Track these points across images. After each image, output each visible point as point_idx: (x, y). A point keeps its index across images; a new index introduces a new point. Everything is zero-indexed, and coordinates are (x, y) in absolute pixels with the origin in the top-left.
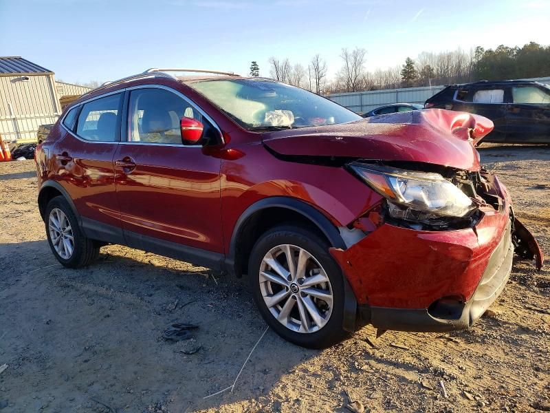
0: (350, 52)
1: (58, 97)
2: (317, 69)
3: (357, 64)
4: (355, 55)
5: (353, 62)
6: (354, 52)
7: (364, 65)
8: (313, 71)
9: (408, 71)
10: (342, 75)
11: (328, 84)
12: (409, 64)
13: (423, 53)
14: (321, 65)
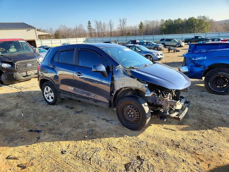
0: (122, 19)
1: (37, 35)
2: (111, 25)
3: (124, 23)
4: (123, 20)
5: (122, 23)
6: (123, 19)
7: (126, 24)
8: (109, 25)
9: (141, 26)
10: (119, 27)
11: (114, 30)
12: (141, 23)
13: (146, 20)
14: (112, 23)
